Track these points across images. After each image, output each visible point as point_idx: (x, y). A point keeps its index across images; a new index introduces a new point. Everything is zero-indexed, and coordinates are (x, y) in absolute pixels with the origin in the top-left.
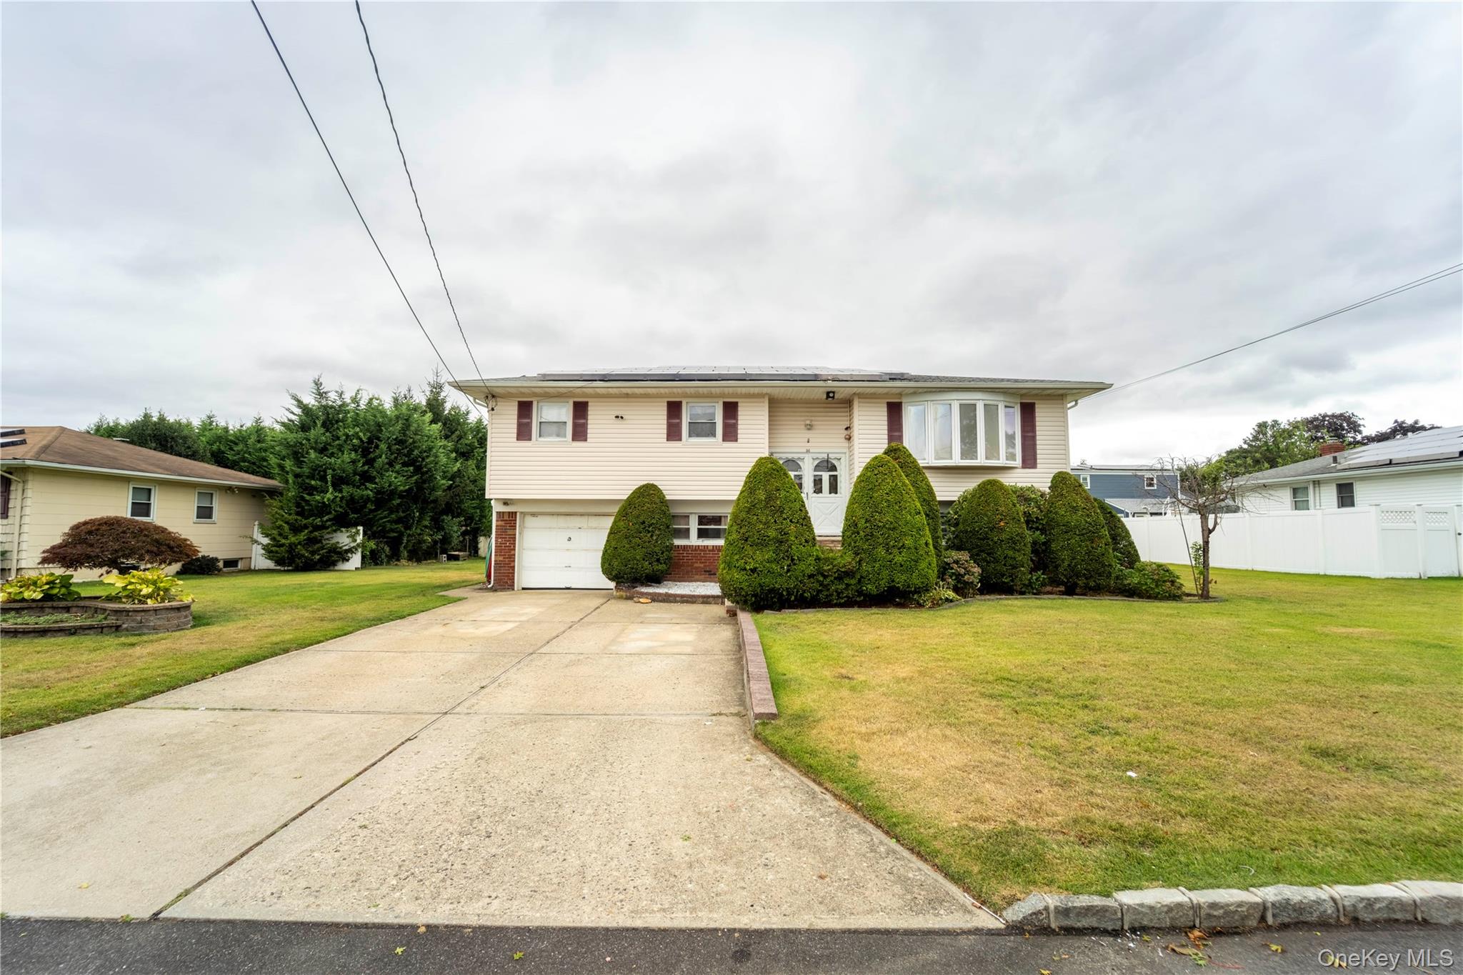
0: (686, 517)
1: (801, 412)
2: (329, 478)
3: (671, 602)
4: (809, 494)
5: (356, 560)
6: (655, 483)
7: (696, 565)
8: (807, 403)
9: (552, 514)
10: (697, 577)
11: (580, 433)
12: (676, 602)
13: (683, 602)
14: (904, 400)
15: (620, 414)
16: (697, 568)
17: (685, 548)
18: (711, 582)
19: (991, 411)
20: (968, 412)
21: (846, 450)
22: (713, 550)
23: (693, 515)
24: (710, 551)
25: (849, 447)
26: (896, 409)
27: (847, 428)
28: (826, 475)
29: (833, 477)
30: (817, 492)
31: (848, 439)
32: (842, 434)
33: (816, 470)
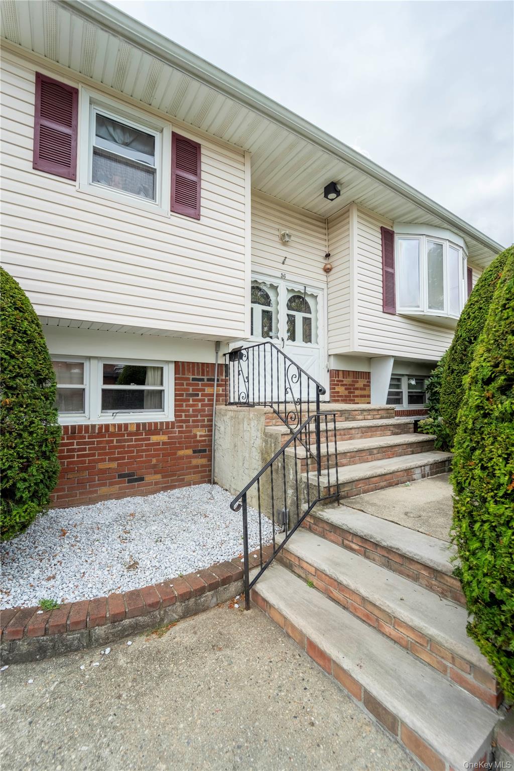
0: (77, 365)
1: (275, 216)
4: (285, 340)
7: (101, 466)
8: (281, 206)
10: (103, 490)
14: (396, 229)
16: (103, 471)
17: (74, 431)
18: (133, 495)
21: (324, 286)
22: (137, 433)
23: (93, 362)
24: (130, 434)
25: (327, 283)
26: (388, 237)
27: (328, 256)
28: (299, 316)
29: (307, 322)
30: (292, 337)
31: (327, 270)
32: (321, 263)
33: (289, 307)
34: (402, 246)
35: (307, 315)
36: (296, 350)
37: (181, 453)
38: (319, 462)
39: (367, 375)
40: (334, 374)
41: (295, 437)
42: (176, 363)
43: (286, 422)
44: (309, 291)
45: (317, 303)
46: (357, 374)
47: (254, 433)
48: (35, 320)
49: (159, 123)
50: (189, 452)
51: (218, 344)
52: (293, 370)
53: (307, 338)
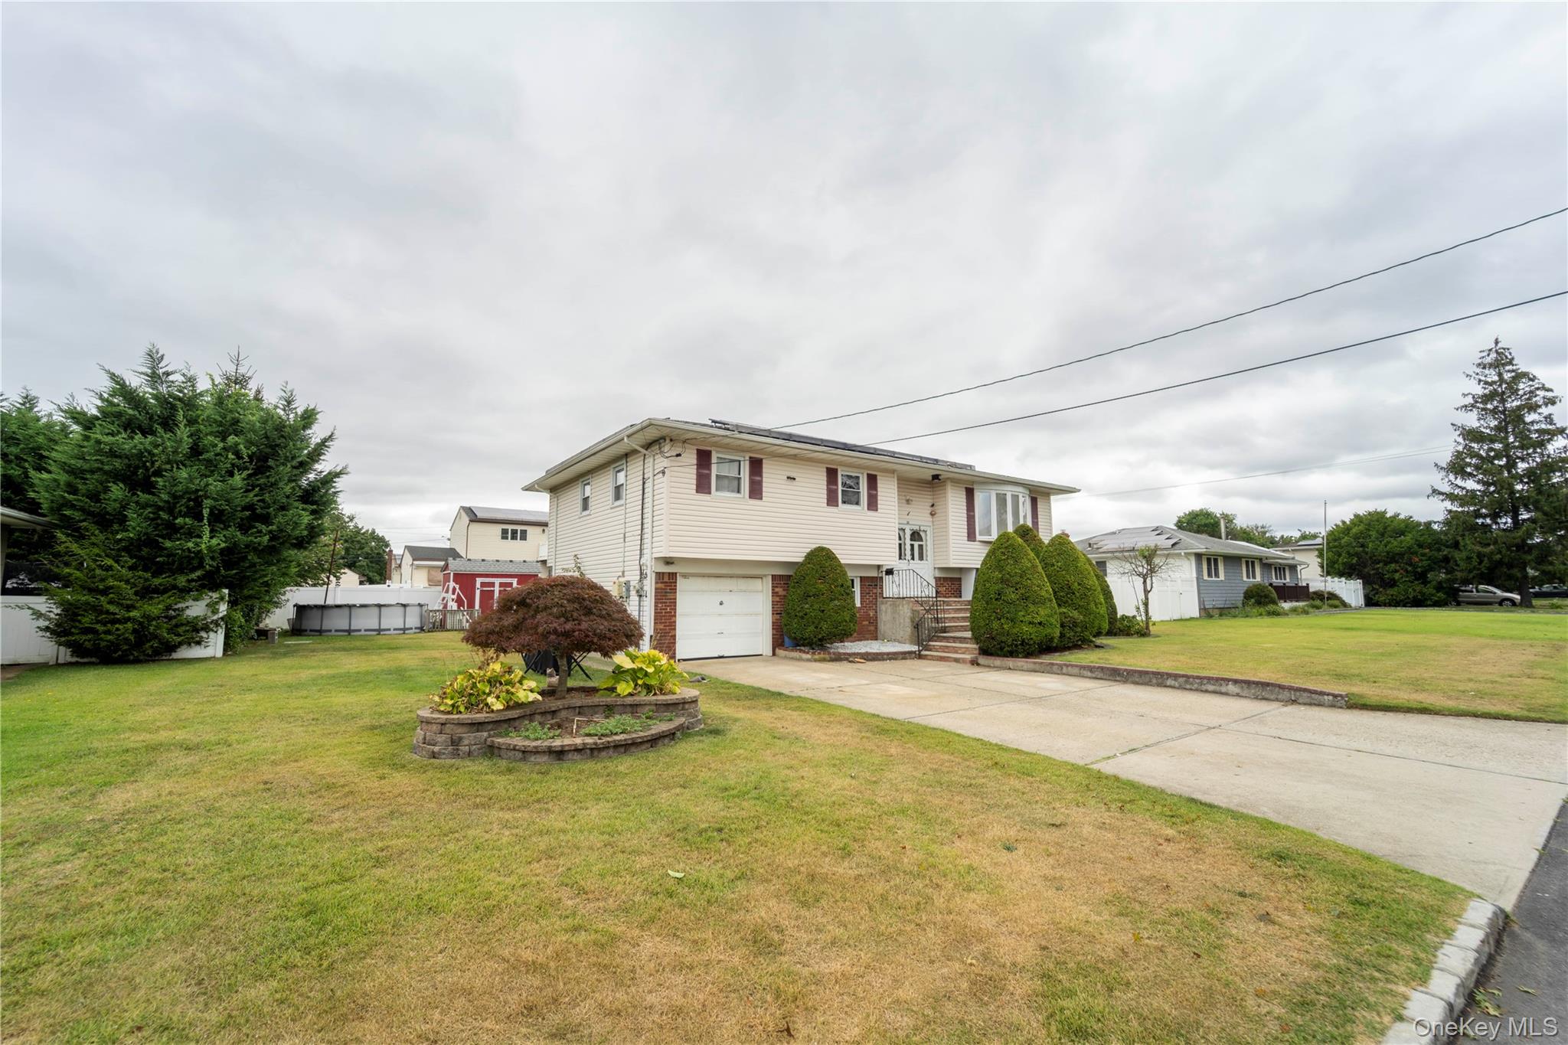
2: (206, 512)
3: (880, 660)
4: (910, 559)
5: (215, 643)
6: (827, 547)
9: (703, 576)
11: (756, 492)
12: (884, 660)
13: (890, 659)
14: (975, 487)
15: (792, 475)
19: (1015, 498)
20: (1001, 500)
21: (931, 524)
25: (933, 522)
26: (970, 493)
27: (933, 505)
28: (916, 544)
29: (921, 547)
30: (913, 559)
31: (932, 514)
32: (929, 510)
33: (911, 540)
34: (979, 497)
35: (921, 543)
36: (916, 564)
37: (864, 623)
38: (937, 620)
39: (960, 579)
40: (937, 579)
41: (928, 611)
42: (861, 577)
43: (922, 605)
44: (922, 528)
45: (926, 535)
46: (951, 579)
47: (906, 611)
48: (840, 565)
49: (862, 471)
50: (867, 623)
51: (879, 567)
52: (925, 583)
53: (921, 558)
